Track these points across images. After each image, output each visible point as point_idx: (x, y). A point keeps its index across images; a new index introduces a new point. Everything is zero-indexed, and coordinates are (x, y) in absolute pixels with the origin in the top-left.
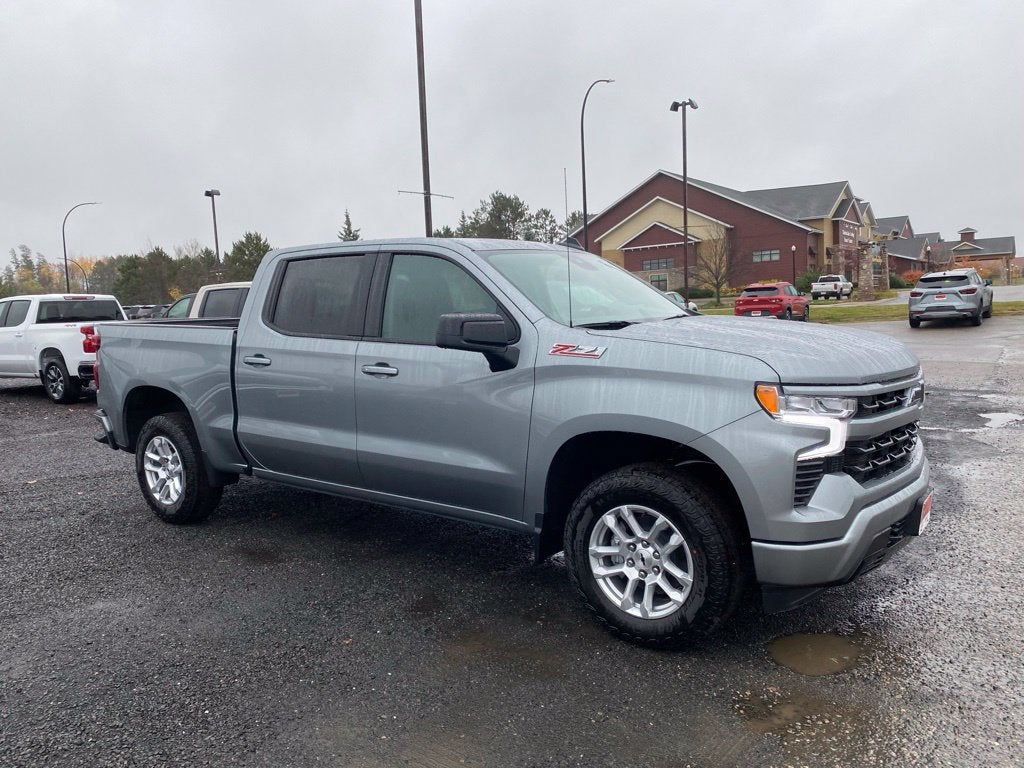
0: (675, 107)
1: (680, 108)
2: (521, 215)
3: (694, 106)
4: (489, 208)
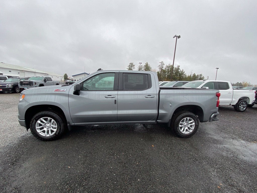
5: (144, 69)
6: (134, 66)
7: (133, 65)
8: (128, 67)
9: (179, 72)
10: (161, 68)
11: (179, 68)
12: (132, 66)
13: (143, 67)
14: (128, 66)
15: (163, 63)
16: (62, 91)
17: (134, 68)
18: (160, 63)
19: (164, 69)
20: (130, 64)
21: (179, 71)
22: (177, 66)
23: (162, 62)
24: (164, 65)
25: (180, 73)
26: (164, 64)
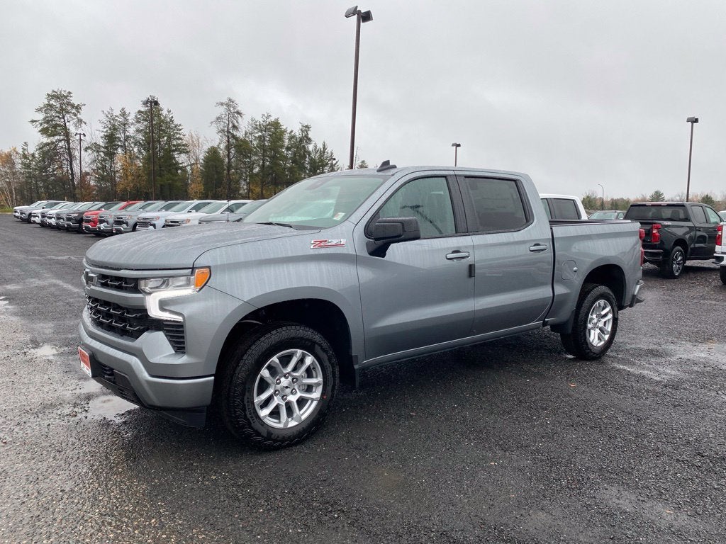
5: (138, 131)
6: (78, 108)
7: (73, 106)
8: (41, 116)
9: (309, 153)
10: (228, 132)
11: (306, 136)
12: (63, 111)
13: (131, 119)
14: (39, 110)
15: (234, 108)
16: (336, 245)
17: (80, 121)
18: (222, 104)
19: (240, 134)
20: (51, 97)
21: (311, 147)
22: (301, 127)
23: (230, 104)
24: (240, 119)
25: (316, 156)
26: (238, 113)
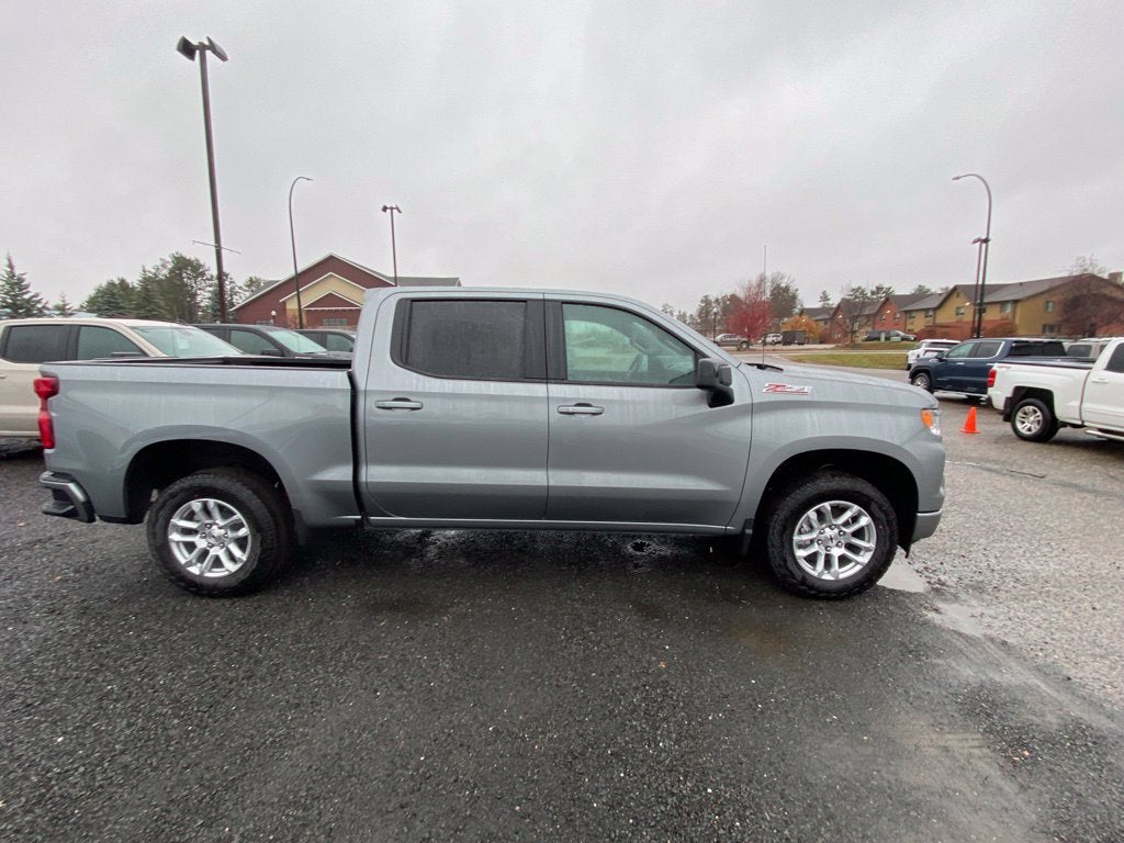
0: (385, 209)
1: (388, 211)
2: (203, 274)
3: (399, 211)
4: (170, 266)
